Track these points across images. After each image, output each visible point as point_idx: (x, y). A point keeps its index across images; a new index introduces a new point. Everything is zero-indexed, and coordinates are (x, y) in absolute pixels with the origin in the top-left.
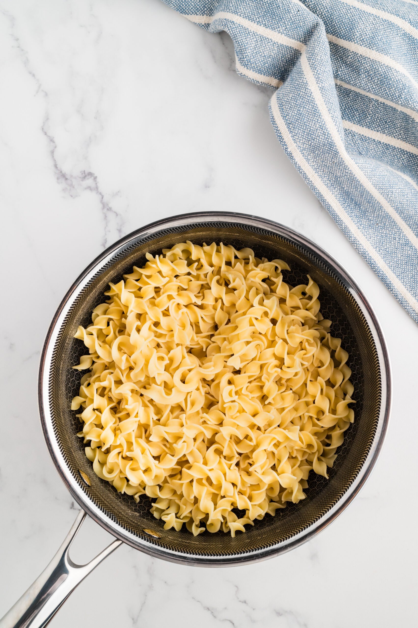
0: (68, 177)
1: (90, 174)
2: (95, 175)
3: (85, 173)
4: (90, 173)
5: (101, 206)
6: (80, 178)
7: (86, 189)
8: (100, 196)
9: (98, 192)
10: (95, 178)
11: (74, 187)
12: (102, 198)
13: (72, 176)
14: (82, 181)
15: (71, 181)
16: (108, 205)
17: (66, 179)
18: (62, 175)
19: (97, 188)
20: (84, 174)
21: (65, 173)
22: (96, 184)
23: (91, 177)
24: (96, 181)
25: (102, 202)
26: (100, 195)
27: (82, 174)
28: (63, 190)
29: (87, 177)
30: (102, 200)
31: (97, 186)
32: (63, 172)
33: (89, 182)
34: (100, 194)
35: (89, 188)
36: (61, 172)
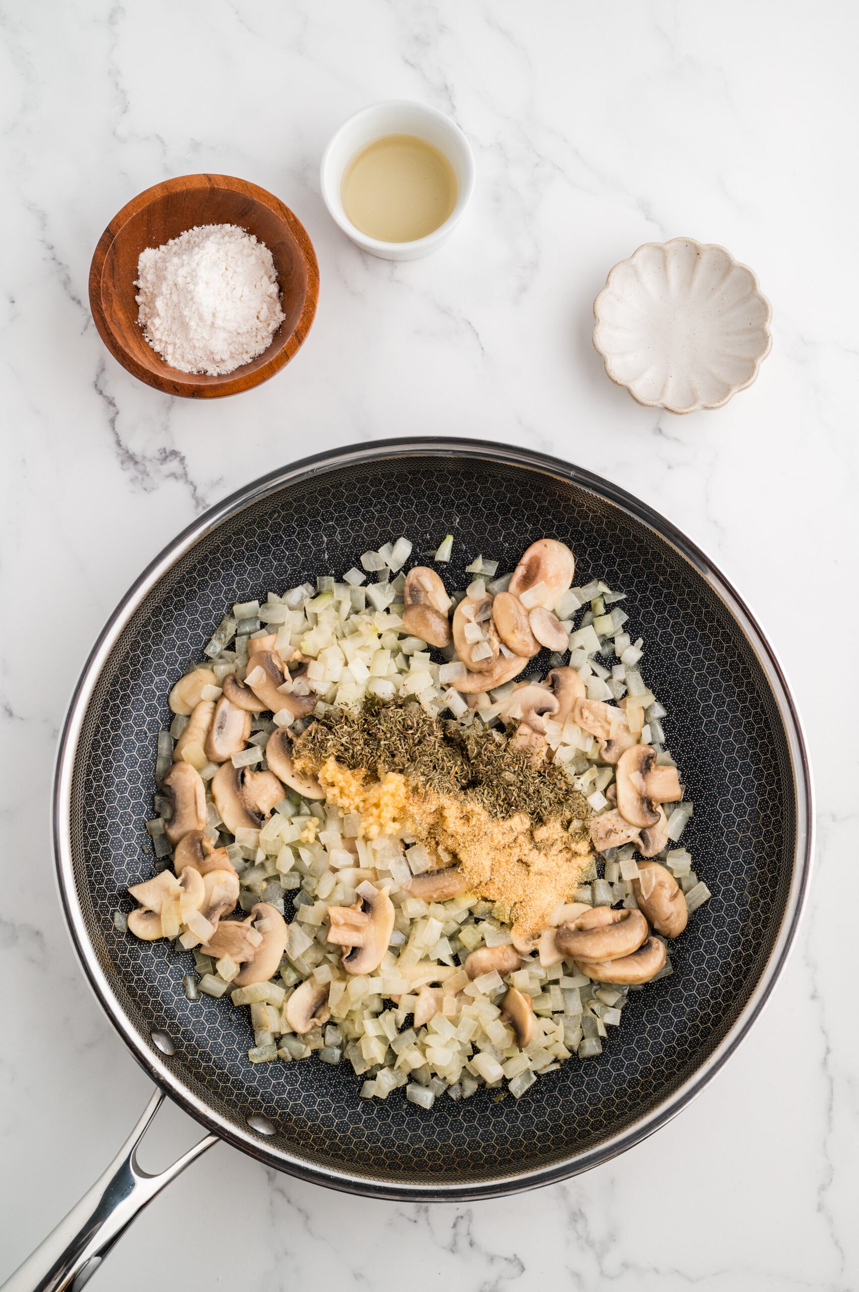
0: (138, 459)
1: (174, 453)
2: (182, 455)
3: (165, 452)
4: (174, 451)
5: (193, 502)
6: (158, 459)
7: (167, 476)
8: (191, 488)
9: (187, 481)
10: (182, 459)
11: (148, 475)
12: (195, 490)
13: (144, 458)
14: (161, 464)
15: (144, 465)
16: (204, 501)
17: (136, 463)
18: (128, 457)
19: (186, 475)
20: (164, 454)
21: (134, 454)
22: (184, 468)
23: (175, 458)
24: (183, 464)
25: (194, 496)
26: (191, 486)
27: (161, 454)
28: (132, 480)
29: (169, 458)
30: (194, 494)
31: (186, 472)
32: (131, 452)
33: (173, 465)
34: (191, 483)
35: (173, 475)
36: (127, 452)
